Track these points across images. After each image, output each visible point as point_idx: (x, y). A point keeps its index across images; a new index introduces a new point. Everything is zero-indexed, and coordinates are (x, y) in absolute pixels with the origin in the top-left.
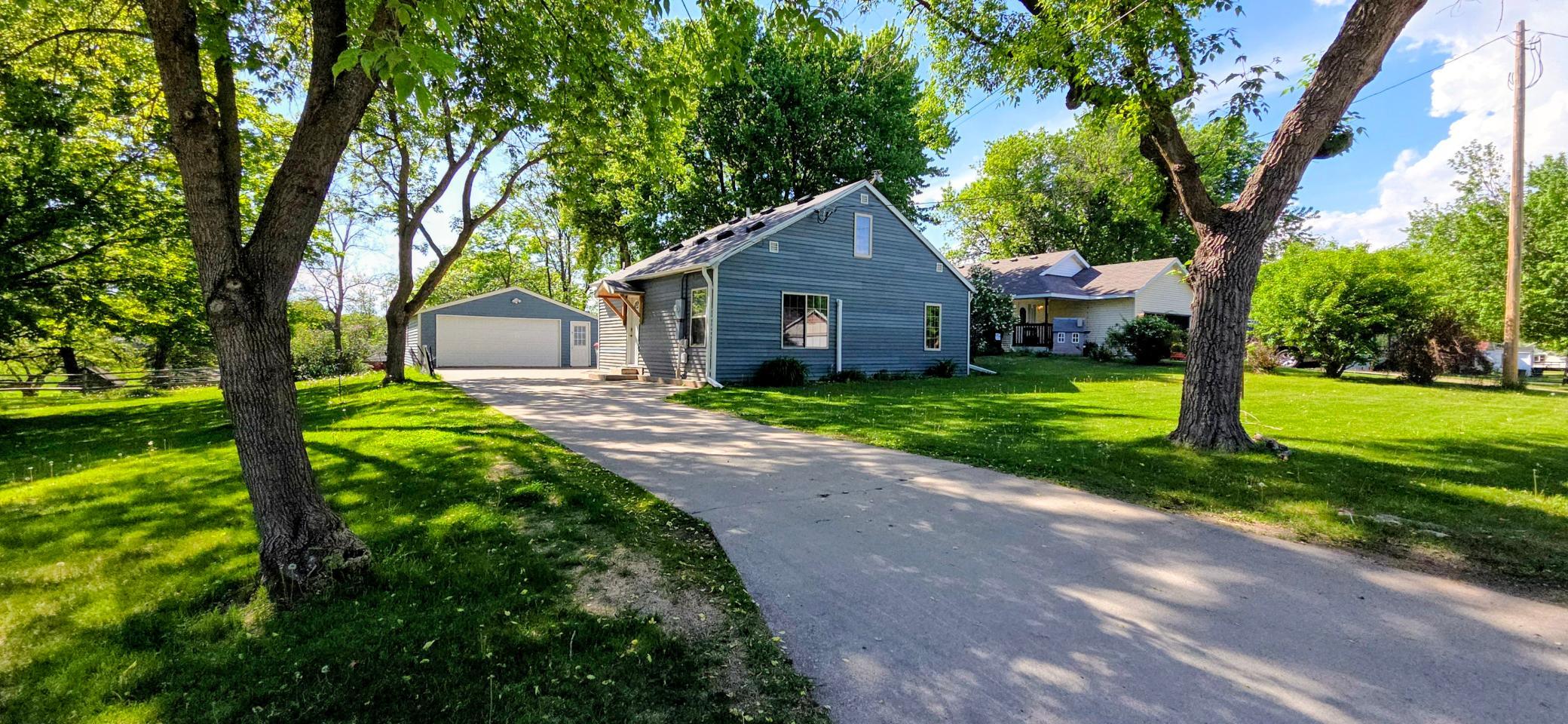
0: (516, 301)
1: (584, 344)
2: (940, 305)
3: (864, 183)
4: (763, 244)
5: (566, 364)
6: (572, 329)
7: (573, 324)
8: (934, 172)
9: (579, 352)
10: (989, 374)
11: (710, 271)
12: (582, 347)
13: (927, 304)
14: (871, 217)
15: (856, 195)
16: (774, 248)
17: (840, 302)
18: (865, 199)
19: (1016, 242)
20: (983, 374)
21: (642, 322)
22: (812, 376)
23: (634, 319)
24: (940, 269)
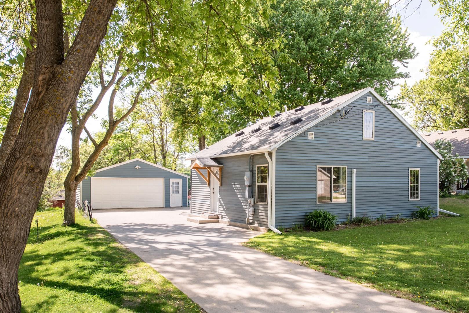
0: (137, 167)
1: (178, 193)
2: (419, 169)
3: (369, 89)
4: (305, 134)
5: (167, 206)
6: (171, 184)
7: (172, 180)
8: (401, 75)
9: (176, 199)
10: (454, 216)
11: (270, 154)
12: (177, 195)
13: (410, 169)
14: (374, 112)
15: (364, 98)
16: (311, 136)
17: (354, 171)
18: (369, 101)
19: (455, 119)
20: (450, 216)
21: (221, 185)
22: (337, 221)
23: (215, 182)
24: (419, 145)
